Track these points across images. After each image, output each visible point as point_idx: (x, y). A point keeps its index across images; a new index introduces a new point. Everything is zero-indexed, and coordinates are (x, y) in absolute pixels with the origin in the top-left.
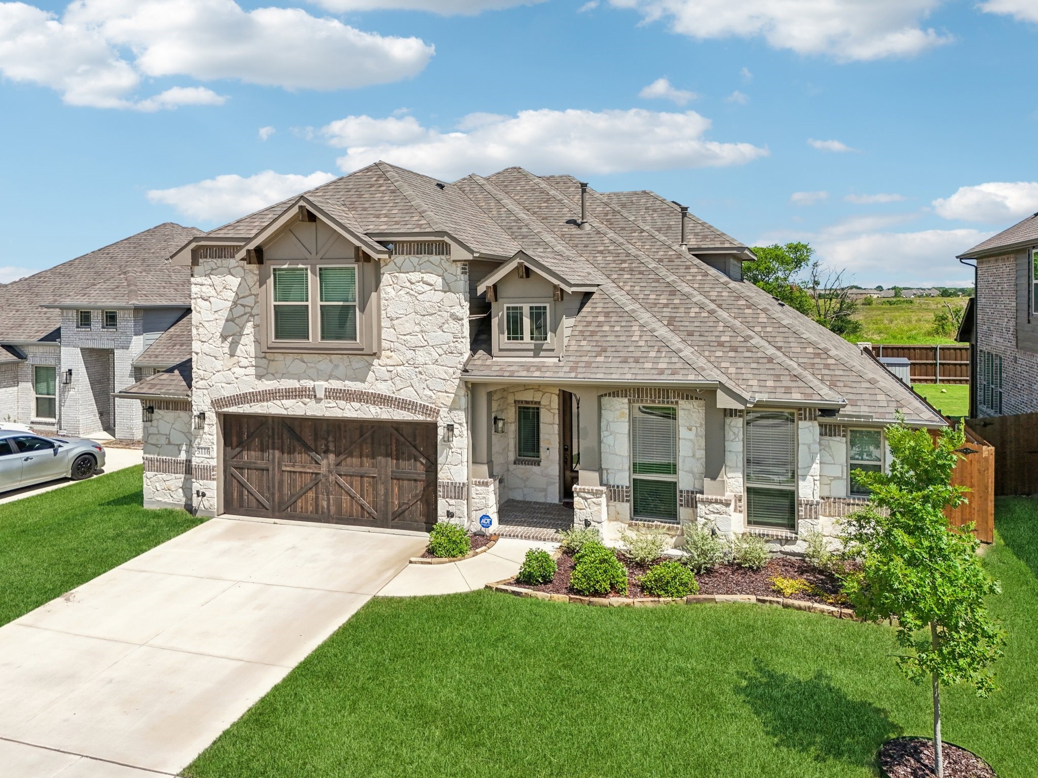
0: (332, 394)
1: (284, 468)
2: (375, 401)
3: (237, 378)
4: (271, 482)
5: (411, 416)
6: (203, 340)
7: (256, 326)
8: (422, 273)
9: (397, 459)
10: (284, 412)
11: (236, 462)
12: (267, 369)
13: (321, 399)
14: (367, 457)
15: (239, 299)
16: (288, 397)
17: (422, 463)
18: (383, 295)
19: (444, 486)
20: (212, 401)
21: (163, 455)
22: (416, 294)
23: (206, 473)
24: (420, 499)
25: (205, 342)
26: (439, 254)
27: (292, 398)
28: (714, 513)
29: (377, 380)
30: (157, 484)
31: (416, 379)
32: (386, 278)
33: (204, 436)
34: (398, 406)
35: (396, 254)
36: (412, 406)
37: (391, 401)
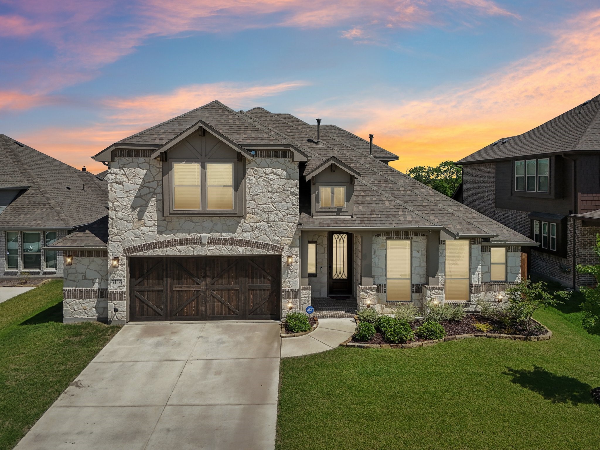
0: (212, 241)
1: (174, 289)
2: (241, 244)
3: (143, 234)
4: (164, 298)
5: (265, 252)
6: (117, 210)
7: (157, 201)
8: (273, 168)
9: (252, 278)
10: (179, 254)
11: (139, 287)
12: (166, 228)
13: (205, 245)
14: (232, 278)
15: (145, 183)
16: (181, 244)
17: (268, 280)
18: (247, 181)
19: (286, 292)
20: (124, 250)
21: (79, 287)
22: (269, 181)
23: (118, 296)
24: (267, 301)
25: (118, 211)
26: (284, 157)
27: (184, 245)
28: (435, 294)
29: (243, 231)
30: (75, 307)
31: (268, 230)
32: (250, 171)
33: (118, 272)
34: (257, 246)
35: (256, 157)
36: (266, 246)
37: (253, 243)
